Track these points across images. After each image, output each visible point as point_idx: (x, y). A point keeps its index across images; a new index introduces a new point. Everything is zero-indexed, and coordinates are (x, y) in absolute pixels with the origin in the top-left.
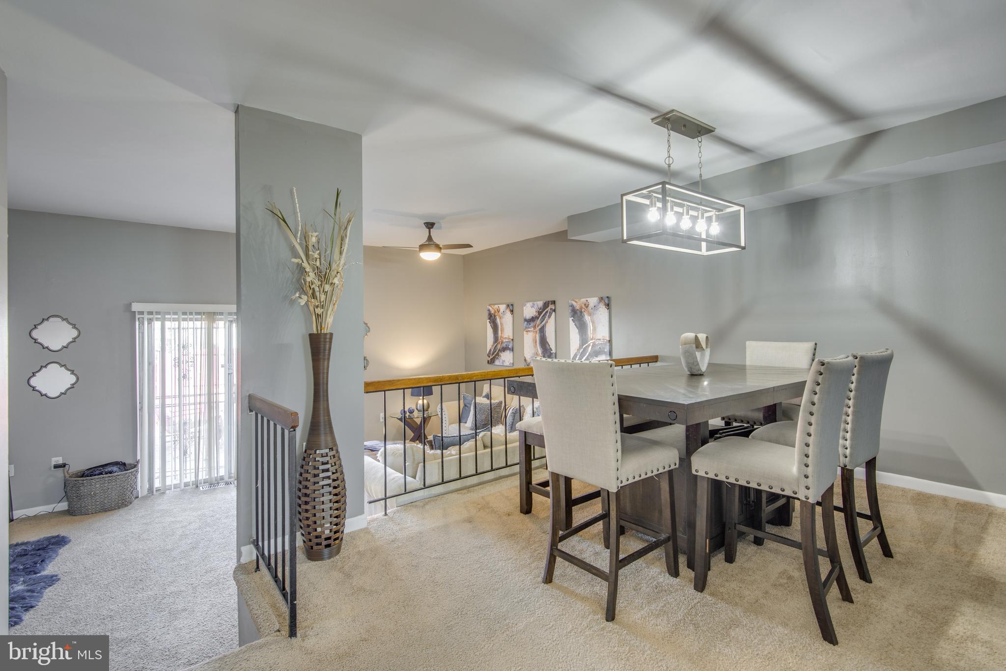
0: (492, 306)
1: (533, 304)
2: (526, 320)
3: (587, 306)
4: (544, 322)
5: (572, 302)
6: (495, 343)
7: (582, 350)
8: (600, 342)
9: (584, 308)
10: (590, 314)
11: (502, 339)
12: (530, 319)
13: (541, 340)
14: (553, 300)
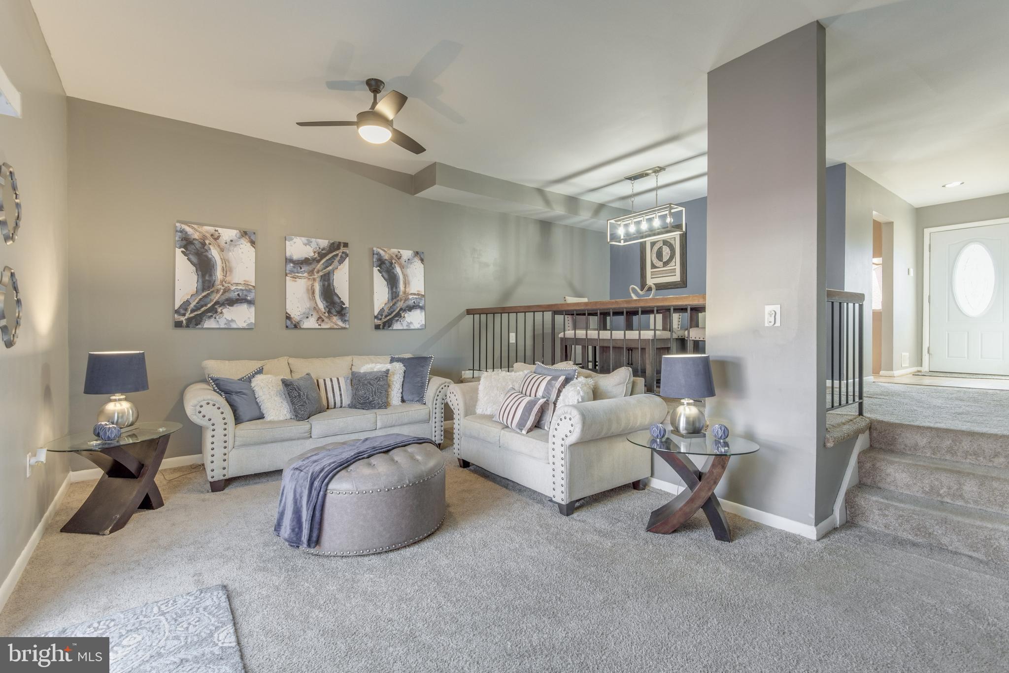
0: (193, 226)
1: (307, 240)
2: (291, 261)
3: (399, 257)
4: (330, 268)
5: (378, 249)
6: (203, 290)
7: (392, 304)
8: (415, 296)
9: (395, 260)
10: (402, 267)
11: (226, 285)
12: (301, 261)
13: (324, 291)
14: (347, 242)
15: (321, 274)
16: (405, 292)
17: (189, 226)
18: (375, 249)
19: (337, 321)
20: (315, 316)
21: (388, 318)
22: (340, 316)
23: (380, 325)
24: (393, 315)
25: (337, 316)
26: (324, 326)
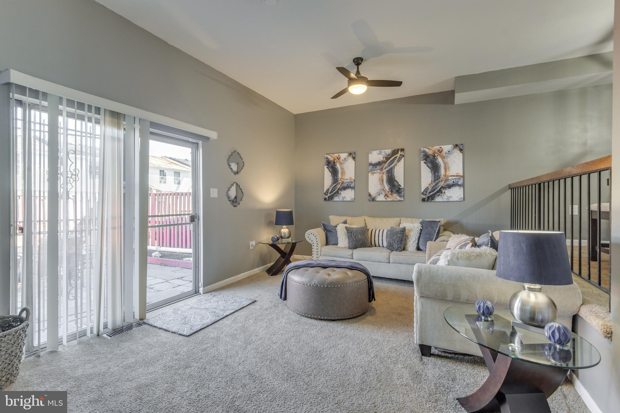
0: (331, 155)
1: (380, 151)
2: (371, 164)
3: (440, 151)
4: (393, 165)
5: (424, 149)
6: (334, 183)
7: (434, 184)
8: (455, 177)
9: (438, 153)
10: (443, 158)
11: (342, 180)
12: (377, 163)
13: (388, 179)
14: (403, 148)
15: (387, 169)
16: (445, 175)
17: (329, 155)
18: (422, 149)
19: (396, 197)
20: (384, 194)
21: (431, 194)
22: (398, 193)
23: (425, 198)
24: (435, 192)
25: (396, 193)
26: (388, 199)
